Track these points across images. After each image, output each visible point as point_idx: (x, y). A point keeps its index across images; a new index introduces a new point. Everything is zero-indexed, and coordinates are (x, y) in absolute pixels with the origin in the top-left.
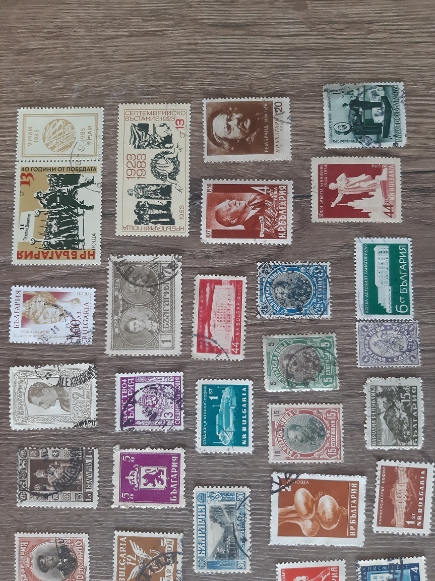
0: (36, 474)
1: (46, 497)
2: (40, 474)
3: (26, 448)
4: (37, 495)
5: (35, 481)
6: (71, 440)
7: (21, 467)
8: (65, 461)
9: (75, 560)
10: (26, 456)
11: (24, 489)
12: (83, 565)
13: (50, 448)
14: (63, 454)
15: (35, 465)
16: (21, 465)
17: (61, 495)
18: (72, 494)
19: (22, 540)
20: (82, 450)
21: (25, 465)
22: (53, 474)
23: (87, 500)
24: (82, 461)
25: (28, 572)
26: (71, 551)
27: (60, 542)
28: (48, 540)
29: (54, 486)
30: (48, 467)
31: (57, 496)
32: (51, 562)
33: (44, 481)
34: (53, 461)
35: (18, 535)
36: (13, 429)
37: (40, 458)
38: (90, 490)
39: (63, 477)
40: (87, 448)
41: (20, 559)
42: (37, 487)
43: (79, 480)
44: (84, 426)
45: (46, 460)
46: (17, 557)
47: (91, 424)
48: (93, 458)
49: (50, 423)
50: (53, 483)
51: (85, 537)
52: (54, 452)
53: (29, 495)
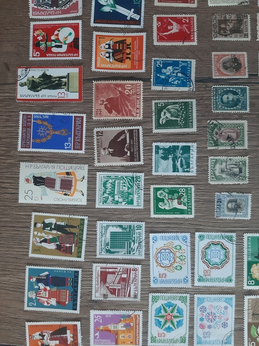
0: (221, 26)
1: (226, 36)
2: (223, 26)
3: (216, 14)
4: (222, 35)
5: (220, 29)
6: (237, 11)
7: (214, 23)
8: (234, 20)
9: (240, 64)
10: (216, 18)
11: (216, 32)
12: (244, 66)
13: (227, 14)
14: (233, 17)
15: (221, 22)
16: (214, 22)
17: (233, 35)
18: (238, 35)
19: (215, 55)
20: (242, 15)
21: (216, 22)
22: (229, 26)
23: (245, 37)
24: (242, 20)
25: (219, 70)
26: (238, 60)
27: (233, 56)
28: (228, 55)
29: (230, 31)
30: (227, 23)
31: (231, 35)
32: (229, 65)
33: (225, 29)
34: (229, 20)
35: (213, 53)
36: (209, 6)
37: (222, 18)
38: (247, 33)
39: (234, 27)
40: (244, 14)
41: (215, 64)
42: (222, 31)
43: (241, 28)
44: (243, 4)
45: (225, 20)
46: (213, 63)
47: (246, 3)
48: (247, 18)
49: (227, 3)
50: (229, 29)
51: (245, 53)
52: (229, 16)
53: (218, 35)
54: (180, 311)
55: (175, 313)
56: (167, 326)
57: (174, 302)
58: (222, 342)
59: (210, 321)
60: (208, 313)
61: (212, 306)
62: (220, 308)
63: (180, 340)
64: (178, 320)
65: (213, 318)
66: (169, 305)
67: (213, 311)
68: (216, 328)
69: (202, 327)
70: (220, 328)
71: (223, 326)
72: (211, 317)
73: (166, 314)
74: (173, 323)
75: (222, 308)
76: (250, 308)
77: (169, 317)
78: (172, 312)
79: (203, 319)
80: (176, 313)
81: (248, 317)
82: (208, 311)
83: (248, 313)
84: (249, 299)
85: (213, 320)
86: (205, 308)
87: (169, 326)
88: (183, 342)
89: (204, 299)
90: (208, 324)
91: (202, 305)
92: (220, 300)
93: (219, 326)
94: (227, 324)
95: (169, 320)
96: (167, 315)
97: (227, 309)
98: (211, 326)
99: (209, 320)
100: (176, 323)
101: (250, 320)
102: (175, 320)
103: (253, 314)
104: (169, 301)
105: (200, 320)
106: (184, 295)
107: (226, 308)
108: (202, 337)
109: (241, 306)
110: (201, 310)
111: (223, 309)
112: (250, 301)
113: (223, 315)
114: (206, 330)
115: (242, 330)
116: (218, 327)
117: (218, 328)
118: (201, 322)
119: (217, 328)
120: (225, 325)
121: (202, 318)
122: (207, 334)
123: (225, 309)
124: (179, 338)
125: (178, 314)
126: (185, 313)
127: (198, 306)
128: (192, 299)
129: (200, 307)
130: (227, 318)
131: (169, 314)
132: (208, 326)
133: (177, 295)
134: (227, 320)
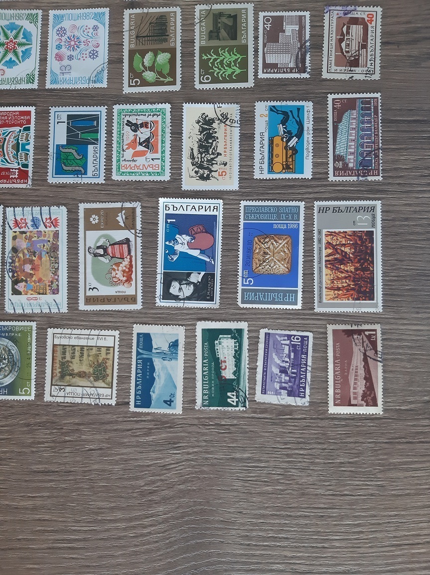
54: (27, 36)
55: (20, 39)
56: (7, 58)
57: (18, 23)
58: (89, 79)
59: (71, 49)
60: (68, 37)
61: (74, 26)
62: (86, 29)
63: (26, 79)
64: (24, 48)
65: (75, 44)
66: (12, 27)
67: (77, 34)
68: (80, 59)
69: (59, 57)
70: (86, 59)
71: (90, 56)
72: (73, 43)
73: (7, 41)
74: (16, 54)
75: (89, 29)
76: (132, 28)
77: (11, 46)
78: (16, 37)
79: (61, 46)
80: (22, 38)
81: (130, 41)
82: (69, 34)
83: (130, 35)
84: (130, 15)
85: (76, 48)
86: (65, 30)
87: (11, 58)
88: (30, 82)
89: (63, 16)
90: (69, 53)
91: (59, 26)
92: (86, 16)
93: (85, 56)
94: (97, 52)
95: (11, 50)
96: (8, 43)
97: (97, 30)
98: (73, 56)
99: (69, 47)
100: (21, 54)
101: (133, 46)
102: (20, 50)
103: (137, 37)
104: (12, 21)
105: (57, 48)
106: (34, 12)
107: (95, 28)
108: (59, 74)
109: (118, 25)
110: (58, 32)
111: (91, 30)
112: (133, 16)
113: (90, 40)
114: (66, 62)
115: (121, 61)
116: (83, 57)
117: (84, 60)
118: (58, 51)
119: (82, 59)
120: (94, 55)
121: (59, 45)
122: (67, 69)
123: (94, 30)
124: (25, 76)
125: (24, 41)
126: (34, 39)
127: (54, 27)
128: (45, 19)
129: (57, 28)
130: (97, 44)
131: (12, 41)
132: (68, 56)
133: (23, 11)
134: (98, 47)
